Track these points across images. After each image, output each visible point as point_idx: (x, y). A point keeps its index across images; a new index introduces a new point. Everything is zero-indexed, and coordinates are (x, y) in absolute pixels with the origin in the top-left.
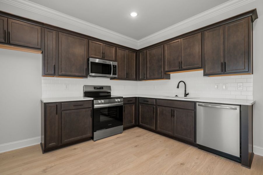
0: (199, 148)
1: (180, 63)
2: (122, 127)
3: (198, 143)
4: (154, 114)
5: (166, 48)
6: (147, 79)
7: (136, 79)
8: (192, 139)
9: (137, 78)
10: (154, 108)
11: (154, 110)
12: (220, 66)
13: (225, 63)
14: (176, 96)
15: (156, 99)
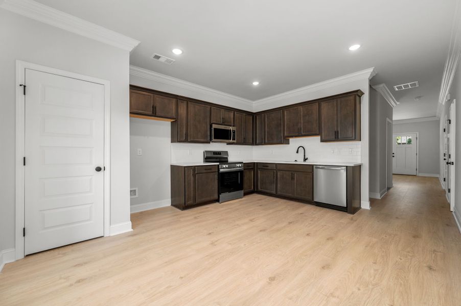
0: (316, 206)
1: (299, 130)
2: (242, 192)
3: (315, 200)
4: (274, 178)
5: (286, 113)
6: (265, 144)
7: (252, 144)
8: (310, 198)
9: (254, 143)
10: (274, 173)
11: (274, 175)
12: (334, 133)
13: (338, 132)
14: (296, 161)
15: (276, 164)
